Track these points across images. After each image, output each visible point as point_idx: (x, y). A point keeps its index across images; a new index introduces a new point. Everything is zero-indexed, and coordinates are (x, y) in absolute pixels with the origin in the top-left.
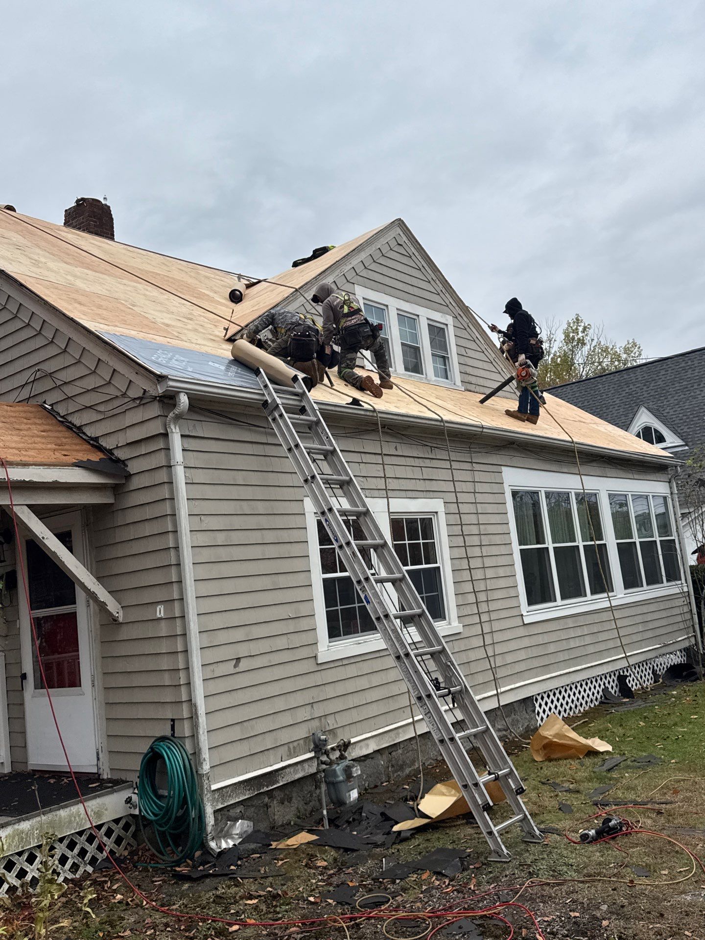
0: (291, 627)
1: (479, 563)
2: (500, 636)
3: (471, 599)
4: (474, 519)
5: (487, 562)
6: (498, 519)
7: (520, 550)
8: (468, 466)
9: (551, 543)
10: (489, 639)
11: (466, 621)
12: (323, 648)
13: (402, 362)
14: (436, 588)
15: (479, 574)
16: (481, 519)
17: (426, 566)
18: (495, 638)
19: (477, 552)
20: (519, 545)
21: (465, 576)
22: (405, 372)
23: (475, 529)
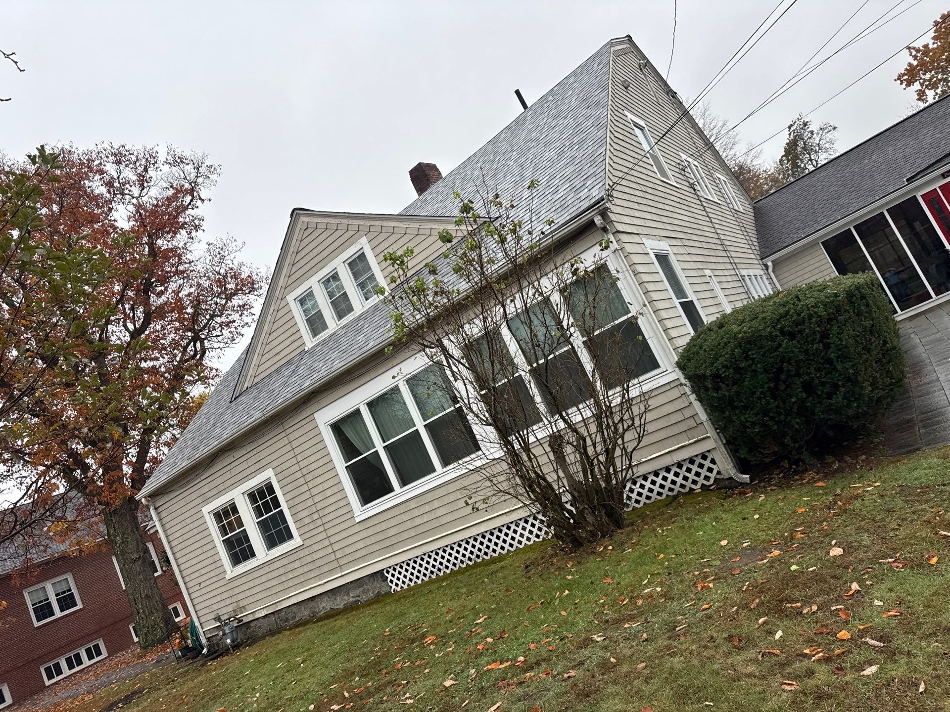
0: (214, 566)
1: (307, 495)
2: (337, 538)
3: (307, 521)
4: (296, 468)
5: (314, 491)
6: (318, 456)
7: (346, 467)
8: (283, 434)
9: (379, 446)
10: (326, 543)
11: (306, 536)
12: (229, 572)
13: (333, 318)
14: (284, 520)
15: (310, 502)
16: (302, 464)
17: (274, 512)
18: (332, 540)
19: (305, 488)
20: (346, 463)
21: (299, 508)
22: (338, 323)
23: (299, 474)
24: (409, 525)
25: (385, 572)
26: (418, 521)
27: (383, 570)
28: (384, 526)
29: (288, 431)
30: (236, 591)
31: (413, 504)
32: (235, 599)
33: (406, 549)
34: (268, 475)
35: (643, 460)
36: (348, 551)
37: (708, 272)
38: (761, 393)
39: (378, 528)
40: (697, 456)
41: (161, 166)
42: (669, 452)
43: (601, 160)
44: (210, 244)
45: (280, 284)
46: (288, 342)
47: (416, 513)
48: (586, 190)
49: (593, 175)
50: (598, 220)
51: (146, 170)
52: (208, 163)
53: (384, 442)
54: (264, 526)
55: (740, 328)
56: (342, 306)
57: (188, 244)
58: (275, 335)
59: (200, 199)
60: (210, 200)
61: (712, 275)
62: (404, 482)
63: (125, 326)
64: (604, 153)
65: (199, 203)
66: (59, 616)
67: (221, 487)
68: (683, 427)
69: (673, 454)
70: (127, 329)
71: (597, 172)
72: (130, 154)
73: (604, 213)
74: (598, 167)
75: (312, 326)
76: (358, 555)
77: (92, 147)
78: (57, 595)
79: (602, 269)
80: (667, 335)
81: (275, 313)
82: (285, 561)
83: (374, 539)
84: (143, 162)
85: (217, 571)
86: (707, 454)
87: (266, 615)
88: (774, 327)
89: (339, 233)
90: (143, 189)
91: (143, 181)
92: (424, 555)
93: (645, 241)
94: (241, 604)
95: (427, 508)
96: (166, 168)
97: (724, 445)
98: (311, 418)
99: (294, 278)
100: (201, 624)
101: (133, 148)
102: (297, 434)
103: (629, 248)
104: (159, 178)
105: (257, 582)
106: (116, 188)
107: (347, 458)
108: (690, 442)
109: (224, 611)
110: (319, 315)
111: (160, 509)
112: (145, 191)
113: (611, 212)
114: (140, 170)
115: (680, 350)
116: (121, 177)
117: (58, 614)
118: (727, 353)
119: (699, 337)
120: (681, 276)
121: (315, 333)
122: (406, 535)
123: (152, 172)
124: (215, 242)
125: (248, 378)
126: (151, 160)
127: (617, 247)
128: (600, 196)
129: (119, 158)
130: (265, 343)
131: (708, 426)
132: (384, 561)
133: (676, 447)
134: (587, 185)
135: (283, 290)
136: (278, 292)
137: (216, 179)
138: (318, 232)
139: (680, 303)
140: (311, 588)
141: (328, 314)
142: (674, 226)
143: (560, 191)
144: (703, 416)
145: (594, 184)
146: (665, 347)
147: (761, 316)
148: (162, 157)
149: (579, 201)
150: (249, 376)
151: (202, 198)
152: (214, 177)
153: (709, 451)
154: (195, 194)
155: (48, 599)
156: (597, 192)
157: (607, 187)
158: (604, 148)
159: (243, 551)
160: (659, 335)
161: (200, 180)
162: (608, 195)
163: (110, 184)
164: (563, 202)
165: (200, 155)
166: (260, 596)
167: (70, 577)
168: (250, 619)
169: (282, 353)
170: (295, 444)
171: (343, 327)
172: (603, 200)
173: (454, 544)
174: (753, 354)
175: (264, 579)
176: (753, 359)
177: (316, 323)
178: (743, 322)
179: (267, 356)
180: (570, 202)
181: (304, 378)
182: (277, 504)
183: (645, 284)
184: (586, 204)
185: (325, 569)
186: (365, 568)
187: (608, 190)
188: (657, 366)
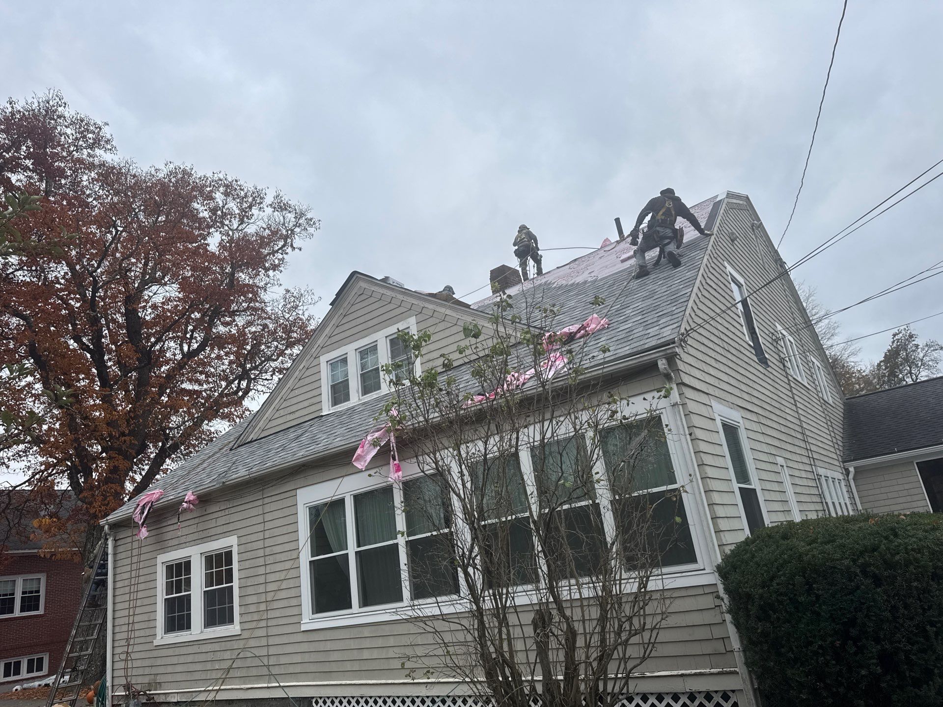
0: (147, 625)
1: (261, 579)
2: (277, 640)
3: (252, 608)
4: (260, 544)
5: (271, 578)
6: (286, 538)
7: (310, 562)
8: (260, 503)
9: (352, 549)
10: (264, 642)
11: (247, 626)
12: (159, 637)
13: (358, 392)
14: (231, 601)
15: (261, 589)
16: (268, 543)
17: (224, 585)
18: (272, 641)
19: (262, 570)
20: (312, 556)
21: (250, 591)
22: (361, 398)
23: (261, 553)
24: (355, 655)
25: (314, 701)
26: (366, 655)
27: (313, 698)
28: (329, 646)
29: (266, 500)
30: (159, 662)
31: (366, 632)
32: (154, 671)
33: (344, 682)
34: (231, 542)
35: (648, 674)
36: (283, 660)
37: (780, 461)
38: (820, 647)
39: (321, 646)
40: (716, 692)
41: (265, 207)
42: (682, 675)
43: (682, 300)
44: (288, 291)
45: (319, 342)
46: (306, 404)
47: (367, 643)
48: (657, 327)
49: (669, 314)
50: (662, 364)
51: (250, 207)
52: (309, 216)
53: (359, 546)
54: (209, 597)
55: (808, 547)
56: (369, 382)
57: (269, 285)
58: (297, 392)
59: (292, 246)
60: (300, 250)
61: (785, 465)
62: (366, 601)
63: (181, 346)
64: (688, 294)
65: (289, 250)
66: (17, 616)
67: (183, 540)
68: (708, 648)
69: (686, 678)
70: (182, 350)
71: (675, 312)
72: (241, 189)
73: (671, 359)
74: (678, 306)
75: (335, 394)
76: (291, 669)
77: (209, 175)
78: (24, 593)
79: (654, 423)
80: (715, 525)
81: (305, 369)
82: (216, 647)
83: (313, 657)
84: (250, 199)
85: (148, 632)
86: (730, 694)
87: (178, 702)
88: (854, 561)
89: (391, 306)
90: (242, 224)
91: (244, 216)
92: (362, 698)
93: (714, 404)
94: (159, 679)
95: (380, 642)
96: (269, 210)
97: (754, 690)
98: (292, 493)
99: (334, 339)
100: (113, 686)
101: (245, 185)
102: (273, 506)
103: (691, 406)
104: (260, 217)
105: (182, 659)
106: (219, 217)
107: (315, 551)
108: (712, 670)
109: (140, 680)
110: (346, 383)
111: (119, 543)
112: (244, 226)
113: (681, 359)
114: (245, 205)
115: (727, 550)
116: (226, 207)
117: (17, 613)
118: (784, 575)
119: (753, 541)
120: (749, 457)
121: (335, 402)
122: (348, 666)
123: (255, 211)
124: (292, 290)
125: (256, 430)
126: (257, 198)
127: (679, 401)
128: (671, 337)
129: (229, 190)
130: (284, 398)
131: (739, 658)
132: (315, 688)
133: (694, 671)
134: (660, 323)
135: (319, 348)
136: (314, 350)
137: (313, 232)
138: (372, 300)
139: (739, 488)
140: (232, 689)
141: (355, 385)
142: (753, 398)
143: (629, 322)
144: (735, 643)
145: (667, 324)
146: (709, 539)
147: (839, 541)
148: (269, 199)
149: (646, 337)
150: (258, 428)
151: (295, 245)
152: (311, 230)
153: (733, 691)
154: (289, 240)
155: (13, 594)
156: (669, 333)
157: (683, 330)
158: (690, 290)
159: (181, 618)
160: (705, 523)
161: (297, 230)
162: (681, 340)
163: (214, 211)
164: (629, 334)
165: (304, 208)
166: (179, 677)
167: (43, 578)
168: (161, 700)
169: (296, 413)
170: (268, 517)
171: (364, 404)
172: (674, 343)
173: (398, 697)
174: (818, 589)
175: (190, 659)
176: (818, 597)
177: (340, 392)
178: (814, 541)
179: (282, 412)
180: (635, 336)
181: (301, 447)
182: (230, 579)
183: (702, 454)
184: (653, 343)
185: (254, 672)
186: (294, 688)
187: (683, 334)
188: (693, 560)
